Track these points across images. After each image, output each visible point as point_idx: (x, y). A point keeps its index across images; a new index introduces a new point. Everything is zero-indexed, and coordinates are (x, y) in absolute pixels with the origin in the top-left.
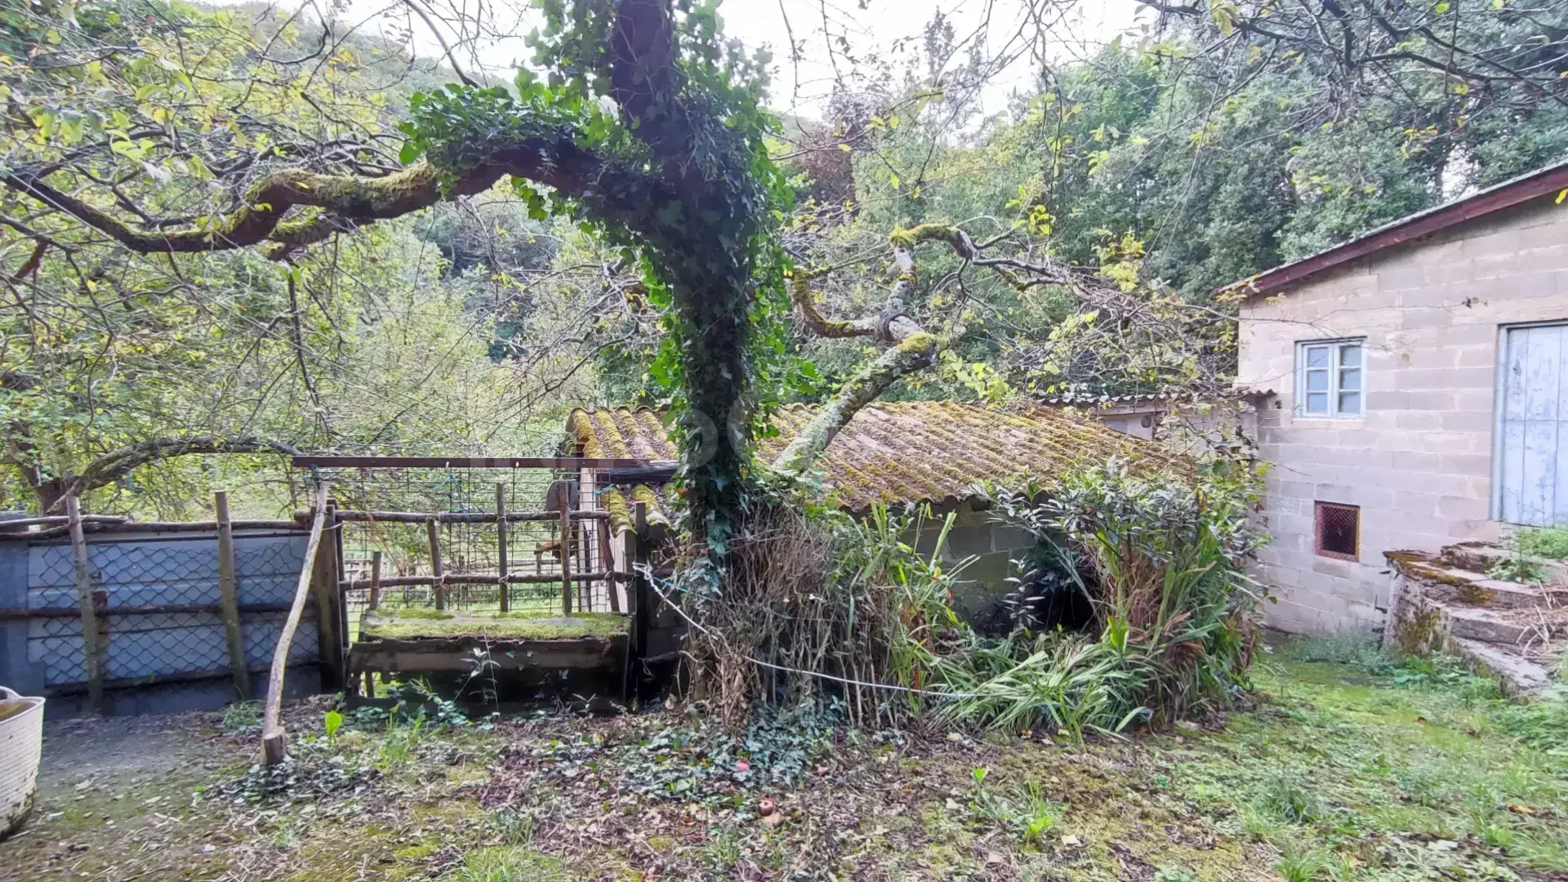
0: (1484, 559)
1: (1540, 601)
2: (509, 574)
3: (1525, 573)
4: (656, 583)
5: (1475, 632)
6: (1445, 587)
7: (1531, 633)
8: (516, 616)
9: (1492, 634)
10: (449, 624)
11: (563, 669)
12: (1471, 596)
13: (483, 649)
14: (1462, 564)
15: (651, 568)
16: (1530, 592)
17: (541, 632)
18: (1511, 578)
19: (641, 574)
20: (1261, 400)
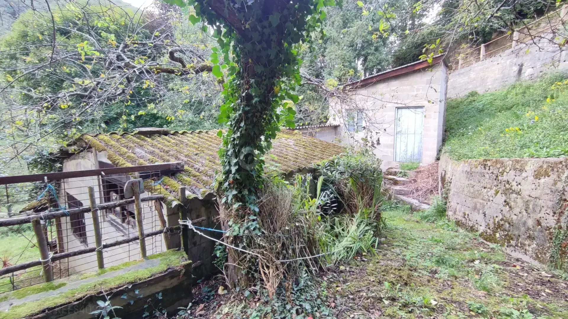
0: (396, 172)
1: (410, 182)
2: (103, 243)
3: (405, 175)
4: (196, 229)
5: (400, 192)
6: (390, 181)
7: (412, 191)
8: (112, 269)
9: (403, 192)
10: (65, 290)
11: (158, 293)
12: (396, 183)
13: (105, 300)
14: (391, 174)
15: (191, 222)
16: (408, 180)
17: (140, 276)
18: (402, 177)
19: (186, 226)
20: (336, 127)
